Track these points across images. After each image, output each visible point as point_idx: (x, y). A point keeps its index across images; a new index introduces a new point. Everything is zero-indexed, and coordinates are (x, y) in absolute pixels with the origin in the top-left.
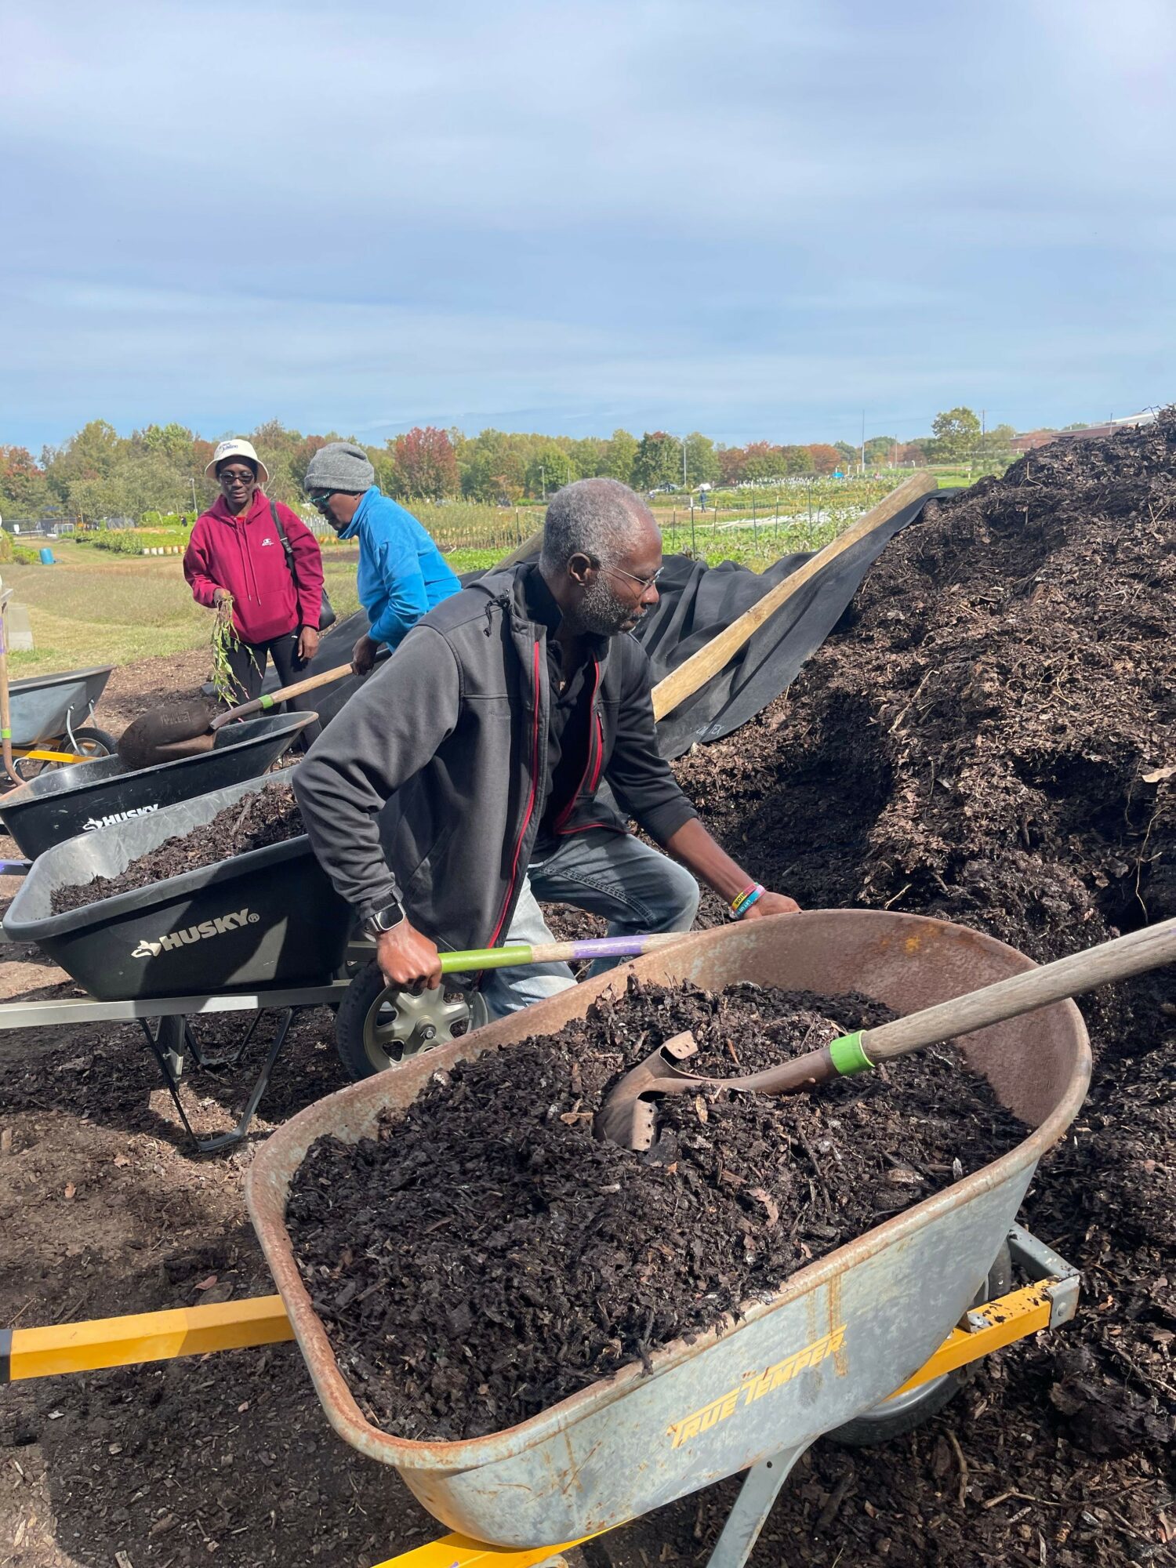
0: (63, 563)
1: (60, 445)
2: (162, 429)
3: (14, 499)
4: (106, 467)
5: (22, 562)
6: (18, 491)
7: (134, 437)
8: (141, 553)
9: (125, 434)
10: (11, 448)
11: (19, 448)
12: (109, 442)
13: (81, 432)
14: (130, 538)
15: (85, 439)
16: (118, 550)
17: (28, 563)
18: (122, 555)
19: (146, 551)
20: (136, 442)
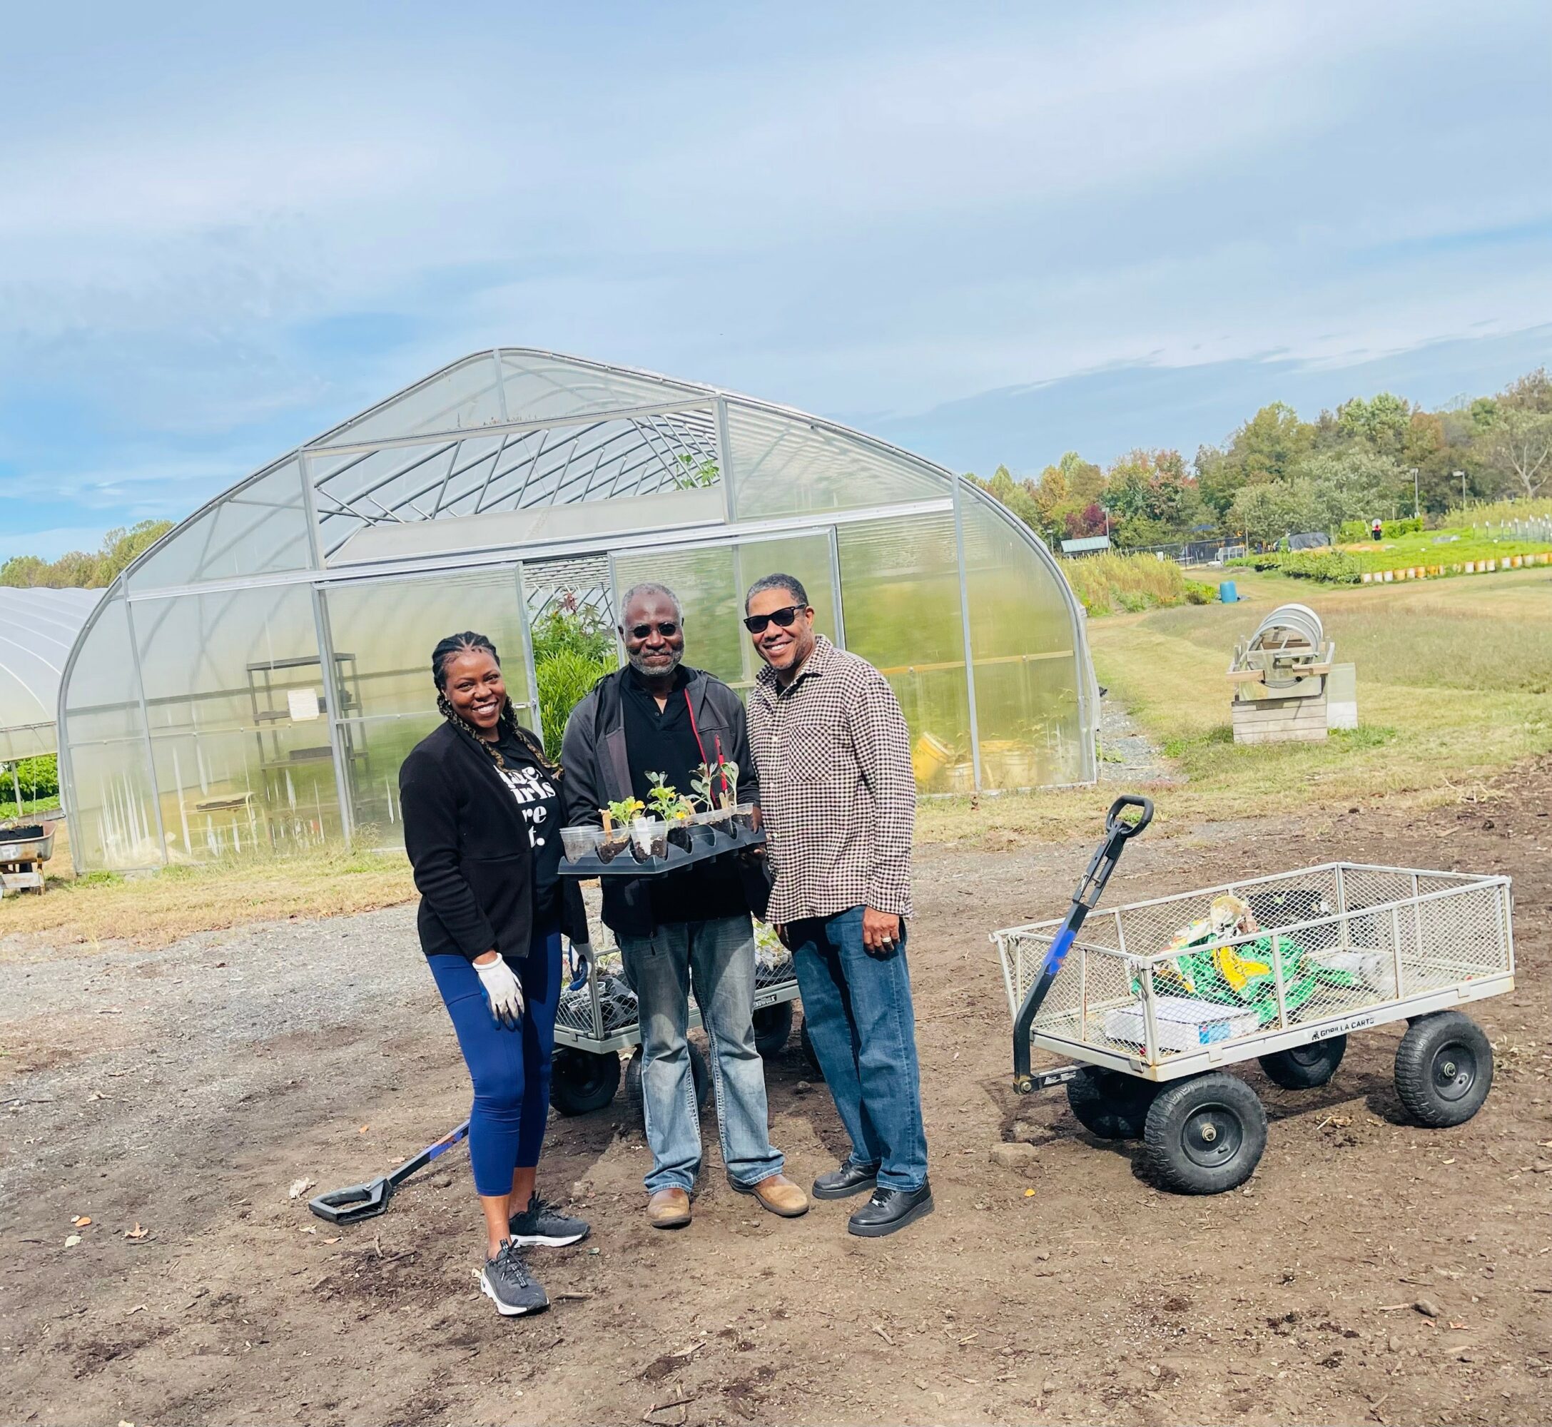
0: (1250, 599)
1: (1221, 444)
2: (1366, 402)
3: (1156, 517)
4: (1279, 466)
5: (1196, 600)
6: (1164, 506)
7: (1323, 419)
8: (1358, 581)
9: (1309, 419)
10: (1157, 453)
11: (1168, 452)
12: (1288, 430)
13: (1251, 422)
14: (1340, 558)
15: (1254, 431)
16: (1322, 578)
17: (1204, 603)
18: (1330, 584)
19: (1366, 578)
20: (1325, 425)
